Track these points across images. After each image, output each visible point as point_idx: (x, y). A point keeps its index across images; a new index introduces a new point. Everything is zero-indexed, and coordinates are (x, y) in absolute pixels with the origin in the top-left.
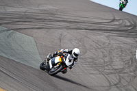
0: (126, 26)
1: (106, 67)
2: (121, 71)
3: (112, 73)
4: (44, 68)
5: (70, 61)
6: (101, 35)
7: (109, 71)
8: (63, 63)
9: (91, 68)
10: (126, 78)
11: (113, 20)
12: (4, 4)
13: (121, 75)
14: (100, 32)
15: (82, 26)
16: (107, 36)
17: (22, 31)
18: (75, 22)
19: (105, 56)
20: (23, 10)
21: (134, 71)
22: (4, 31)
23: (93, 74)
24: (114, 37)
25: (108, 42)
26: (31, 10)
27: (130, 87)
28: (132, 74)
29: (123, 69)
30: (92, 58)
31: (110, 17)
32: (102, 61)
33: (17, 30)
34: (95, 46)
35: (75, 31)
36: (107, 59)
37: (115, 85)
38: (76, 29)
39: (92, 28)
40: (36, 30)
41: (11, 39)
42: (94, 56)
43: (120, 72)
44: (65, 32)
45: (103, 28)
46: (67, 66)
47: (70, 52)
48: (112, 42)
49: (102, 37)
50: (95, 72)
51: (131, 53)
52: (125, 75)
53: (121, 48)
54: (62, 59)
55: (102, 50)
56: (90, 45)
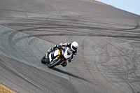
1: (129, 75)
3: (135, 81)
4: (45, 61)
5: (68, 54)
6: (125, 42)
7: (133, 79)
8: (61, 56)
9: (114, 76)
11: (137, 27)
12: (25, 10)
14: (123, 39)
15: (105, 32)
16: (130, 43)
17: (44, 37)
18: (97, 28)
19: (128, 64)
20: (45, 16)
22: (25, 37)
23: (117, 82)
24: (138, 44)
25: (131, 49)
26: (53, 16)
30: (116, 66)
31: (133, 23)
32: (126, 68)
33: (39, 36)
34: (118, 53)
35: (98, 38)
36: (130, 67)
38: (99, 35)
39: (115, 35)
40: (58, 37)
41: (32, 45)
44: (88, 39)
45: (127, 35)
46: (65, 59)
47: (69, 46)
48: (135, 49)
49: (126, 44)
50: (118, 80)
54: (61, 52)
55: (125, 57)
56: (114, 53)
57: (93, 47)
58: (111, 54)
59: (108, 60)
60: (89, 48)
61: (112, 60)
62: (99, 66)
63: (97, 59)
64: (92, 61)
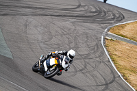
0: (91, 12)
2: (87, 56)
4: (38, 70)
5: (66, 63)
6: (67, 21)
10: (92, 64)
11: (79, 6)
13: (87, 60)
14: (65, 18)
15: (48, 12)
16: (72, 23)
18: (40, 8)
19: (70, 42)
21: (100, 56)
25: (73, 28)
27: (95, 73)
28: (97, 59)
29: (89, 55)
31: (75, 3)
32: (68, 47)
34: (60, 32)
35: (40, 17)
37: (81, 70)
38: (42, 15)
39: (58, 14)
42: (60, 42)
43: (85, 58)
48: (77, 28)
49: (68, 23)
51: (97, 38)
52: (91, 60)
53: (87, 34)
54: (58, 61)
55: (67, 36)
56: (57, 31)
57: (36, 27)
58: (53, 33)
59: (50, 39)
60: (32, 28)
61: (54, 39)
62: (42, 45)
63: (40, 38)
64: (35, 40)
